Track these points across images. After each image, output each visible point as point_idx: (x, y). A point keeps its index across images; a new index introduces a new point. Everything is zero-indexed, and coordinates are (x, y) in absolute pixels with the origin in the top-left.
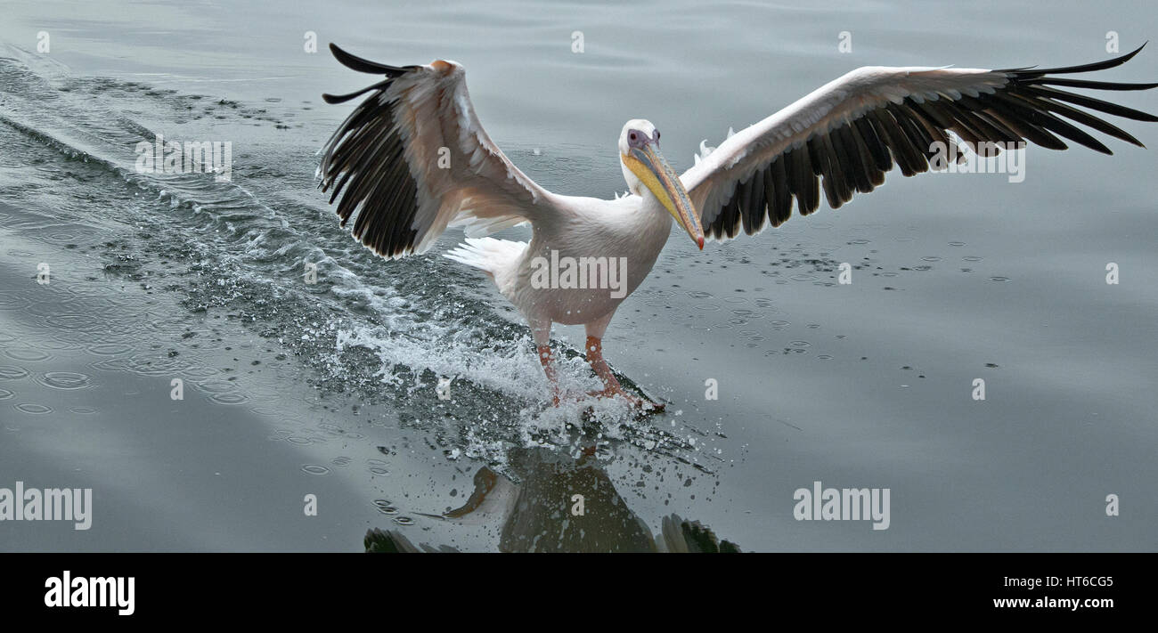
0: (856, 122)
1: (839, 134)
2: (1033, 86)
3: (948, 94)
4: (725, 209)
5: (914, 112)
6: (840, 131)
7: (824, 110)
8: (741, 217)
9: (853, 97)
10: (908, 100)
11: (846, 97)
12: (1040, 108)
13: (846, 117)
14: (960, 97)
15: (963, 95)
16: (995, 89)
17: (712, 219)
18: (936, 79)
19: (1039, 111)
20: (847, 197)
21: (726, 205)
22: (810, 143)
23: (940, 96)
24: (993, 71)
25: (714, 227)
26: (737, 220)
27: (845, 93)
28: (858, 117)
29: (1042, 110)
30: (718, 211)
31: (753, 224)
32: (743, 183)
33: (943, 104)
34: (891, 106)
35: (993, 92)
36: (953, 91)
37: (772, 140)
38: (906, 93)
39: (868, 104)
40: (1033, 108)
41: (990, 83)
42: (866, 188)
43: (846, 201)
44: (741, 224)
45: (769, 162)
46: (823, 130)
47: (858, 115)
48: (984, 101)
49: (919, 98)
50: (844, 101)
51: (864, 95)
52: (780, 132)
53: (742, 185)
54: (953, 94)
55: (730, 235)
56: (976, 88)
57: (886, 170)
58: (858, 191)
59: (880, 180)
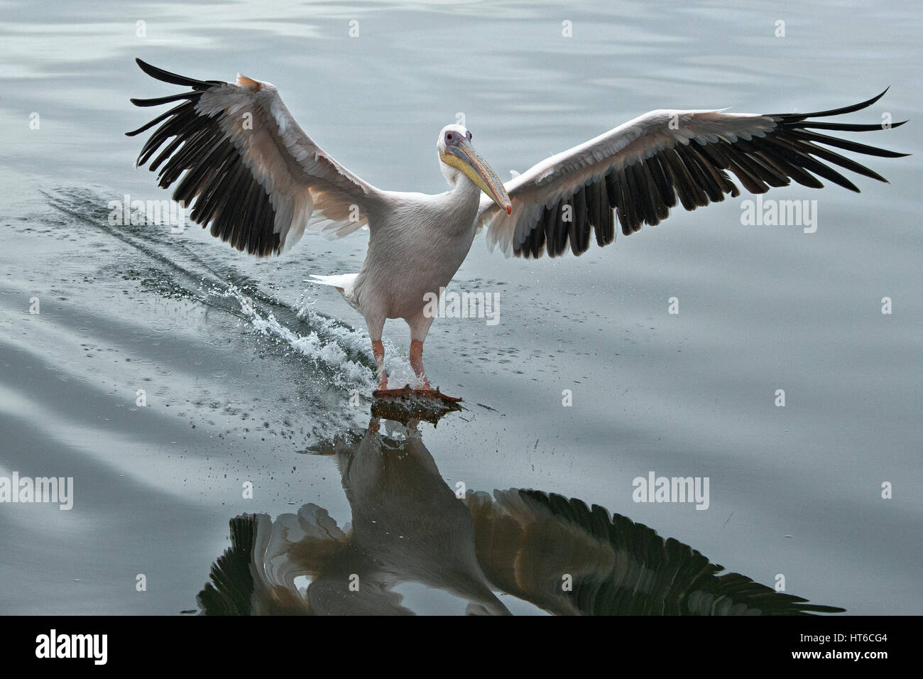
0: (648, 161)
1: (633, 171)
2: (796, 129)
3: (725, 137)
4: (533, 231)
5: (697, 153)
6: (633, 167)
7: (622, 144)
8: (546, 240)
9: (647, 135)
10: (693, 142)
11: (641, 134)
12: (801, 150)
13: (639, 155)
14: (736, 140)
15: (738, 138)
16: (765, 132)
17: (521, 240)
18: (716, 121)
19: (801, 153)
20: (636, 228)
21: (534, 228)
22: (608, 178)
23: (720, 139)
24: (764, 116)
25: (523, 248)
26: (542, 243)
27: (640, 130)
28: (650, 156)
29: (803, 152)
30: (527, 233)
31: (556, 250)
32: (549, 208)
33: (722, 145)
34: (679, 146)
35: (763, 136)
36: (730, 134)
37: (576, 165)
38: (692, 135)
39: (660, 143)
40: (795, 150)
41: (761, 127)
42: (653, 222)
43: (636, 230)
44: (545, 247)
45: (573, 193)
46: (619, 164)
47: (650, 155)
48: (756, 143)
49: (702, 140)
50: (639, 138)
51: (657, 135)
52: (583, 158)
53: (547, 210)
54: (730, 137)
55: (536, 256)
56: (748, 131)
57: (670, 207)
58: (646, 224)
59: (665, 215)
